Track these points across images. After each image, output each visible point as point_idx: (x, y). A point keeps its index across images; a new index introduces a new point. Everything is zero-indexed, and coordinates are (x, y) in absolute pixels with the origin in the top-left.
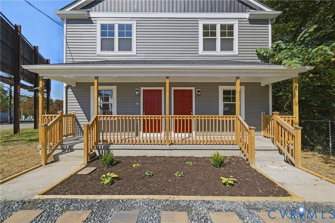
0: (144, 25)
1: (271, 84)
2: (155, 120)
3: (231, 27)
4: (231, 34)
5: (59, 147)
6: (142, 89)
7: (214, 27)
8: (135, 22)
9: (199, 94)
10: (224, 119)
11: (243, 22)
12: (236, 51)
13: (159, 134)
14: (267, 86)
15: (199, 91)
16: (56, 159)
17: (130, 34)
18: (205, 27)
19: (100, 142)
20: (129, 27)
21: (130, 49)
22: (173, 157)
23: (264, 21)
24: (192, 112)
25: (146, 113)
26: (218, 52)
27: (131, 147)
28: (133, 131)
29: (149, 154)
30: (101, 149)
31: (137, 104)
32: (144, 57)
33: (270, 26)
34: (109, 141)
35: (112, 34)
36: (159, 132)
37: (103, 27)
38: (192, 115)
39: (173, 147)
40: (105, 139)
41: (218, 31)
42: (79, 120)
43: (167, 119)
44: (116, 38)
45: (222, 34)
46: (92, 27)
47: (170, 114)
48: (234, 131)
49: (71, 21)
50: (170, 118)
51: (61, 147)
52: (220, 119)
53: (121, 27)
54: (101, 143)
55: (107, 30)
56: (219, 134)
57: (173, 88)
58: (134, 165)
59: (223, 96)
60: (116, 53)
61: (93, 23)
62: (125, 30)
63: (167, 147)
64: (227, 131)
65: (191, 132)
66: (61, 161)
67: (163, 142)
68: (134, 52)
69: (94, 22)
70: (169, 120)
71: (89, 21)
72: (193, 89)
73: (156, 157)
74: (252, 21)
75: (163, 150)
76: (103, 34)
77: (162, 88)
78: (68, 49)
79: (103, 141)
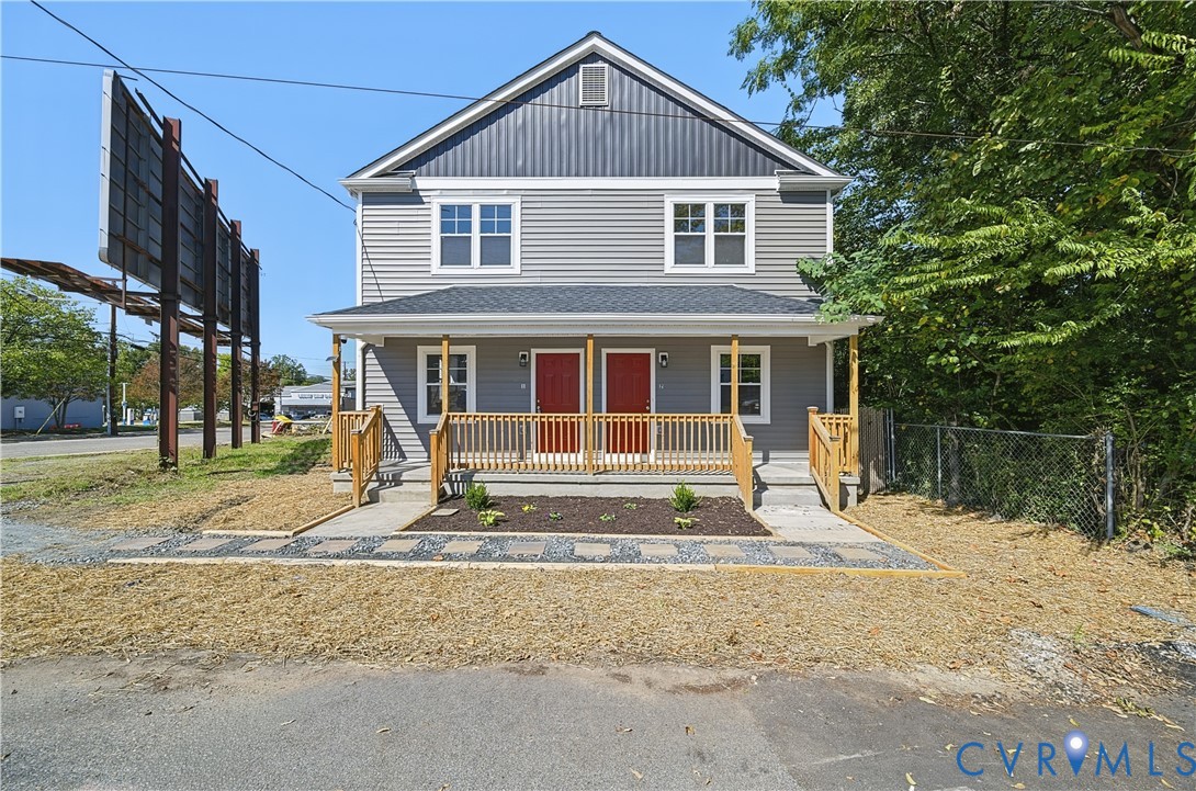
0: (539, 205)
1: (830, 342)
2: (565, 424)
3: (739, 209)
4: (740, 226)
5: (374, 478)
6: (534, 352)
7: (699, 209)
8: (518, 200)
9: (664, 364)
10: (720, 421)
11: (768, 199)
12: (750, 265)
13: (573, 456)
14: (822, 346)
15: (664, 358)
16: (374, 498)
17: (507, 227)
18: (680, 210)
19: (453, 467)
20: (505, 210)
21: (507, 261)
22: (601, 498)
23: (815, 196)
24: (649, 405)
25: (542, 407)
26: (710, 266)
27: (517, 477)
28: (514, 448)
29: (553, 491)
30: (456, 481)
31: (523, 386)
32: (539, 280)
33: (829, 206)
34: (471, 467)
35: (467, 227)
36: (573, 451)
37: (446, 210)
38: (649, 412)
39: (602, 478)
40: (463, 461)
41: (710, 218)
42: (391, 424)
43: (590, 421)
44: (476, 235)
45: (719, 226)
46: (420, 212)
47: (597, 409)
48: (725, 449)
49: (372, 197)
50: (596, 420)
51: (378, 476)
52: (713, 421)
53: (486, 210)
54: (456, 469)
55: (454, 217)
56: (719, 455)
57: (605, 351)
58: (526, 508)
59: (719, 369)
60: (475, 271)
61: (423, 203)
62: (497, 216)
63: (590, 478)
64: (711, 449)
65: (645, 452)
66: (384, 501)
67: (581, 469)
68: (515, 266)
69: (425, 200)
70: (594, 423)
71: (413, 197)
72: (652, 351)
73: (567, 497)
74: (789, 195)
75: (581, 484)
76: (445, 227)
77: (581, 351)
78: (366, 262)
79: (460, 465)
